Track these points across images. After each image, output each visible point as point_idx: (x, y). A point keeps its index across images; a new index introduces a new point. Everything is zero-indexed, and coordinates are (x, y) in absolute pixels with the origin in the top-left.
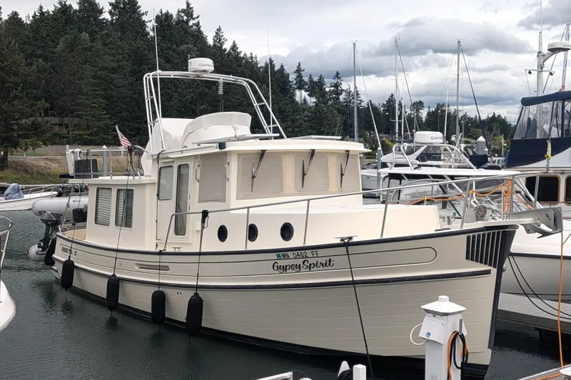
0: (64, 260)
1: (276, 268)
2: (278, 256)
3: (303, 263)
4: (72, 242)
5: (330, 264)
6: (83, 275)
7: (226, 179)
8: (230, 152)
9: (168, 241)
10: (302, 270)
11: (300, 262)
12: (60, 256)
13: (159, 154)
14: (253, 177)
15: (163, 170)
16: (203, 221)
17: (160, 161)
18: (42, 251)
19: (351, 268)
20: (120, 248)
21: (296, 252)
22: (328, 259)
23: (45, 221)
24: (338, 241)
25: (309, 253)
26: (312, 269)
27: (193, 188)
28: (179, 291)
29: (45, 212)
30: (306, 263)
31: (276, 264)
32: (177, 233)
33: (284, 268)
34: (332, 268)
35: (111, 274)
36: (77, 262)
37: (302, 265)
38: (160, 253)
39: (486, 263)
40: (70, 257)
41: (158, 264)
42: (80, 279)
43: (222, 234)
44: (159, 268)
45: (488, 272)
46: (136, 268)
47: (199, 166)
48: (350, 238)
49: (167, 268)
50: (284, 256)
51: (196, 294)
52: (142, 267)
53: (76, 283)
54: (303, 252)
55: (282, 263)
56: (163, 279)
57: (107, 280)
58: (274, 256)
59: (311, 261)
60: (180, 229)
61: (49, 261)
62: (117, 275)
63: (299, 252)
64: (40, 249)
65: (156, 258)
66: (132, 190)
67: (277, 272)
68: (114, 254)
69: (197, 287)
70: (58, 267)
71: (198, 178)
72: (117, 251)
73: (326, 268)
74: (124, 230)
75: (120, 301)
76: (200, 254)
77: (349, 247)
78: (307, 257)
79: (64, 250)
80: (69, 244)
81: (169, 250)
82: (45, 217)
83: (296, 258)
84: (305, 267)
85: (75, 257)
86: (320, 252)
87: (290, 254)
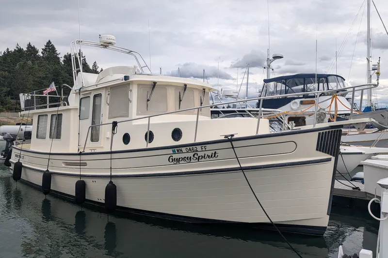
0: (15, 162)
1: (171, 160)
2: (174, 151)
3: (194, 156)
4: (21, 150)
5: (215, 156)
6: (28, 171)
7: (129, 101)
8: (132, 81)
9: (86, 146)
10: (192, 160)
11: (191, 155)
12: (13, 160)
13: (81, 88)
14: (148, 100)
15: (82, 100)
16: (113, 129)
17: (81, 94)
18: (4, 158)
19: (237, 158)
20: (52, 152)
21: (188, 148)
22: (214, 152)
23: (5, 139)
24: (223, 138)
25: (199, 148)
26: (200, 160)
27: (105, 110)
28: (94, 180)
29: (6, 133)
30: (196, 156)
31: (171, 158)
32: (92, 140)
33: (178, 160)
34: (217, 159)
35: (45, 170)
36: (25, 163)
37: (192, 157)
38: (80, 154)
39: (328, 153)
40: (19, 160)
41: (79, 162)
42: (26, 174)
43: (126, 139)
44: (80, 164)
45: (329, 160)
46: (63, 165)
47: (109, 94)
48: (232, 135)
49: (85, 164)
50: (178, 151)
51: (111, 182)
52: (67, 164)
53: (23, 176)
54: (194, 147)
55: (175, 156)
56: (84, 171)
57: (43, 174)
58: (170, 151)
59: (200, 154)
60: (95, 138)
61: (8, 163)
62: (50, 171)
63: (191, 147)
64: (3, 156)
65: (78, 157)
66: (61, 114)
67: (172, 163)
68: (47, 156)
69: (111, 177)
70: (12, 167)
71: (108, 102)
72: (50, 154)
73: (211, 159)
74: (56, 141)
75: (52, 188)
76: (111, 153)
77: (233, 142)
78: (197, 151)
79: (16, 156)
80: (19, 152)
81: (87, 151)
82: (6, 136)
83: (188, 152)
84: (195, 159)
85: (23, 160)
86: (209, 147)
87: (184, 149)
